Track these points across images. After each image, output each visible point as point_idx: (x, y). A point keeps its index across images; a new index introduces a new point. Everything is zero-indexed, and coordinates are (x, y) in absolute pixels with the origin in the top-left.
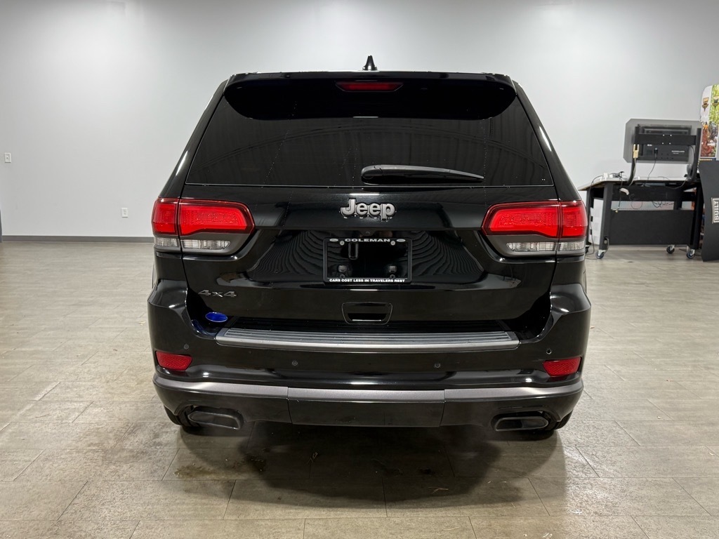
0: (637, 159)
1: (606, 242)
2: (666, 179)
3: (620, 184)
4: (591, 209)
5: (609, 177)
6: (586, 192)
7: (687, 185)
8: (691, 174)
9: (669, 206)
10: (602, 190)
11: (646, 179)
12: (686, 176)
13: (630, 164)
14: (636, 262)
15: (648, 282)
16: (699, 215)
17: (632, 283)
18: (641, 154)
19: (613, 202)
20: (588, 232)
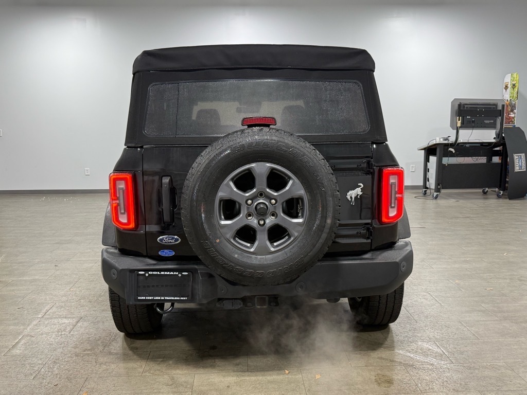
0: (460, 127)
1: (439, 187)
2: (481, 141)
3: (448, 145)
4: (428, 163)
5: (439, 140)
6: (423, 151)
7: (496, 145)
8: (498, 138)
9: (483, 160)
10: (436, 148)
11: (467, 141)
12: (494, 138)
13: (455, 131)
14: (461, 201)
15: (472, 216)
16: (505, 167)
17: (460, 217)
18: (462, 123)
19: (444, 158)
20: (426, 179)
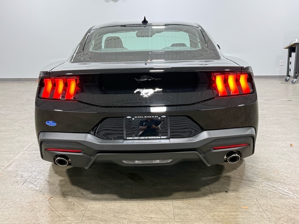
1: (296, 75)
4: (290, 58)
5: (297, 41)
6: (287, 49)
10: (295, 48)
20: (289, 70)
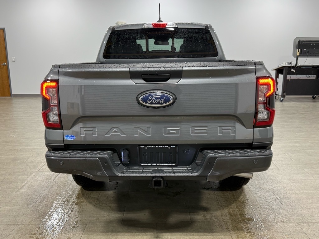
0: (299, 56)
1: (284, 94)
2: (312, 65)
3: (291, 68)
4: (278, 79)
5: (285, 64)
6: (275, 71)
9: (313, 77)
10: (283, 69)
11: (303, 65)
13: (296, 58)
14: (298, 103)
15: (304, 113)
17: (296, 114)
18: (300, 53)
19: (287, 76)
20: (276, 89)
